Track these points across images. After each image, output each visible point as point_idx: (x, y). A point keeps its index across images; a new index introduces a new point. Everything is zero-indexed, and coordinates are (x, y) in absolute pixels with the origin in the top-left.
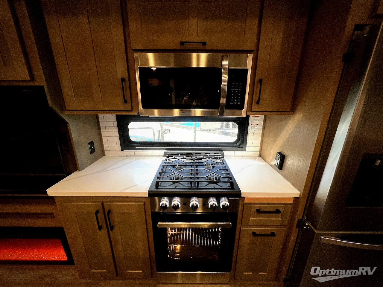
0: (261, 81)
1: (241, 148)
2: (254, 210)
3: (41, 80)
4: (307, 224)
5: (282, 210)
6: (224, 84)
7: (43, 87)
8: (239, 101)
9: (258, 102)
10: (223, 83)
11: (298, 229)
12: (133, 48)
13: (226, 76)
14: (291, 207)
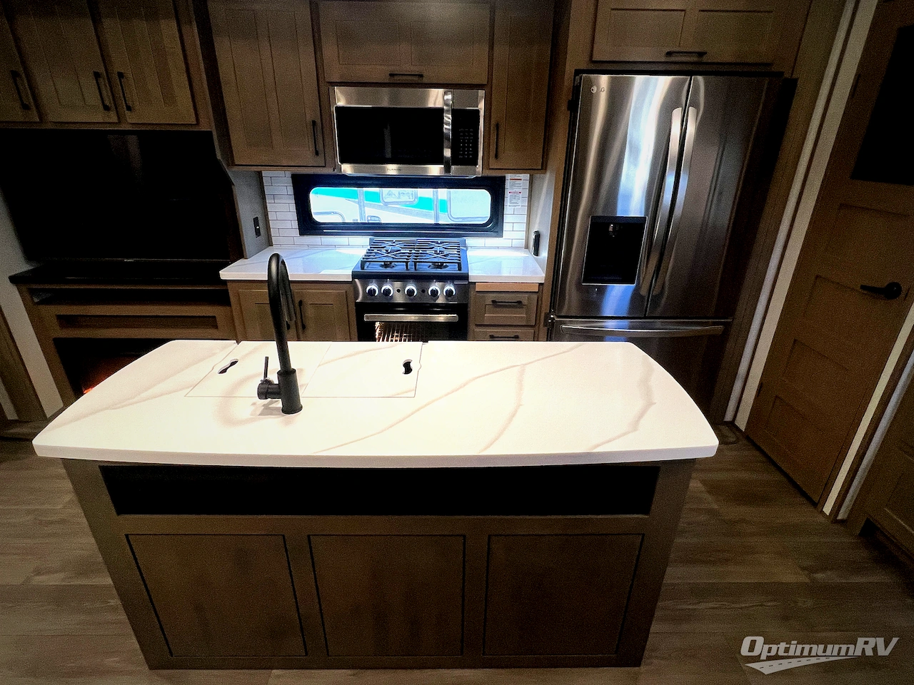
0: (497, 126)
1: (495, 234)
2: (489, 302)
3: (207, 124)
4: (552, 316)
5: (525, 302)
6: (447, 128)
7: (210, 133)
8: (471, 154)
9: (496, 156)
10: (445, 126)
11: (546, 328)
12: (327, 80)
13: (450, 116)
14: (535, 297)
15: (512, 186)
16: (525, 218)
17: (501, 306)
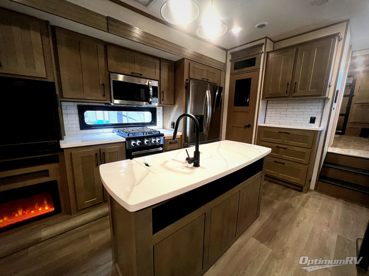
0: (163, 92)
1: (154, 125)
2: (169, 143)
6: (151, 92)
9: (163, 100)
10: (150, 92)
12: (109, 71)
13: (152, 89)
14: (180, 139)
15: (158, 110)
16: (162, 120)
17: (173, 143)
